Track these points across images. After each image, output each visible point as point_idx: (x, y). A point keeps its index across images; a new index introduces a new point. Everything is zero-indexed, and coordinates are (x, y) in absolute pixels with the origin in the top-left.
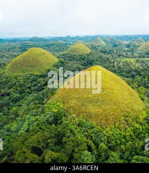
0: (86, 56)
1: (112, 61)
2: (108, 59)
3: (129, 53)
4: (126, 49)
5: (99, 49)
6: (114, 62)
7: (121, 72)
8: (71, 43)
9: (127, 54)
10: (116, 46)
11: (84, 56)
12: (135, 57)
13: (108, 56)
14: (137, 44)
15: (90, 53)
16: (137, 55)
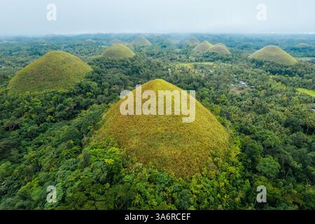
0: (129, 62)
1: (165, 67)
2: (159, 64)
3: (184, 57)
4: (179, 50)
5: (144, 50)
6: (167, 69)
7: (180, 82)
8: (104, 42)
9: (180, 57)
10: (165, 47)
11: (127, 62)
12: (191, 61)
13: (157, 60)
14: (191, 45)
15: (135, 57)
16: (194, 59)
